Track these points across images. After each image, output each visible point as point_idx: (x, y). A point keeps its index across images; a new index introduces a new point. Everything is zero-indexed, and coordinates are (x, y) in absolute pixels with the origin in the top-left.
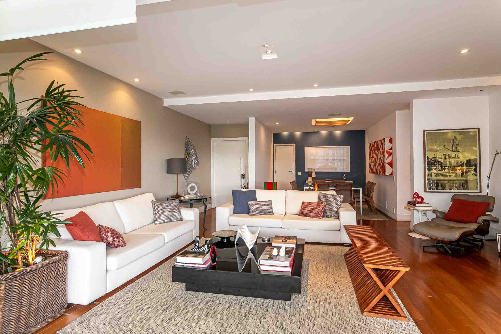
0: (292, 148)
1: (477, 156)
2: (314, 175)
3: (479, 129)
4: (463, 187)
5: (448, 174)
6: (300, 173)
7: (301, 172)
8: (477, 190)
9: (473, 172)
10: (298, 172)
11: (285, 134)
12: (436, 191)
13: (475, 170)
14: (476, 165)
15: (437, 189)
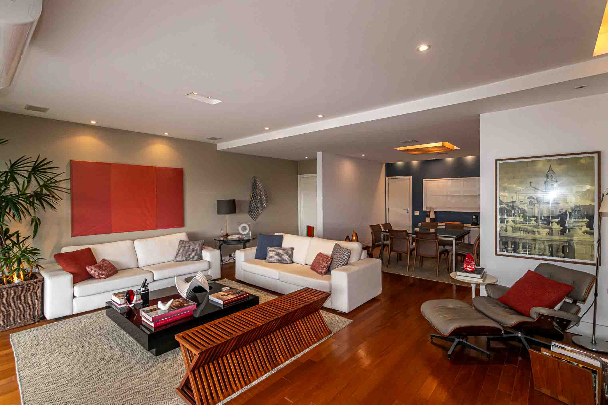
0: (407, 181)
1: (593, 201)
2: (432, 216)
3: (599, 153)
4: (563, 252)
5: (535, 230)
6: (417, 213)
7: (418, 211)
8: (593, 260)
9: (585, 228)
10: (415, 212)
11: (400, 163)
12: (513, 254)
13: (590, 225)
14: (591, 218)
15: (515, 252)
